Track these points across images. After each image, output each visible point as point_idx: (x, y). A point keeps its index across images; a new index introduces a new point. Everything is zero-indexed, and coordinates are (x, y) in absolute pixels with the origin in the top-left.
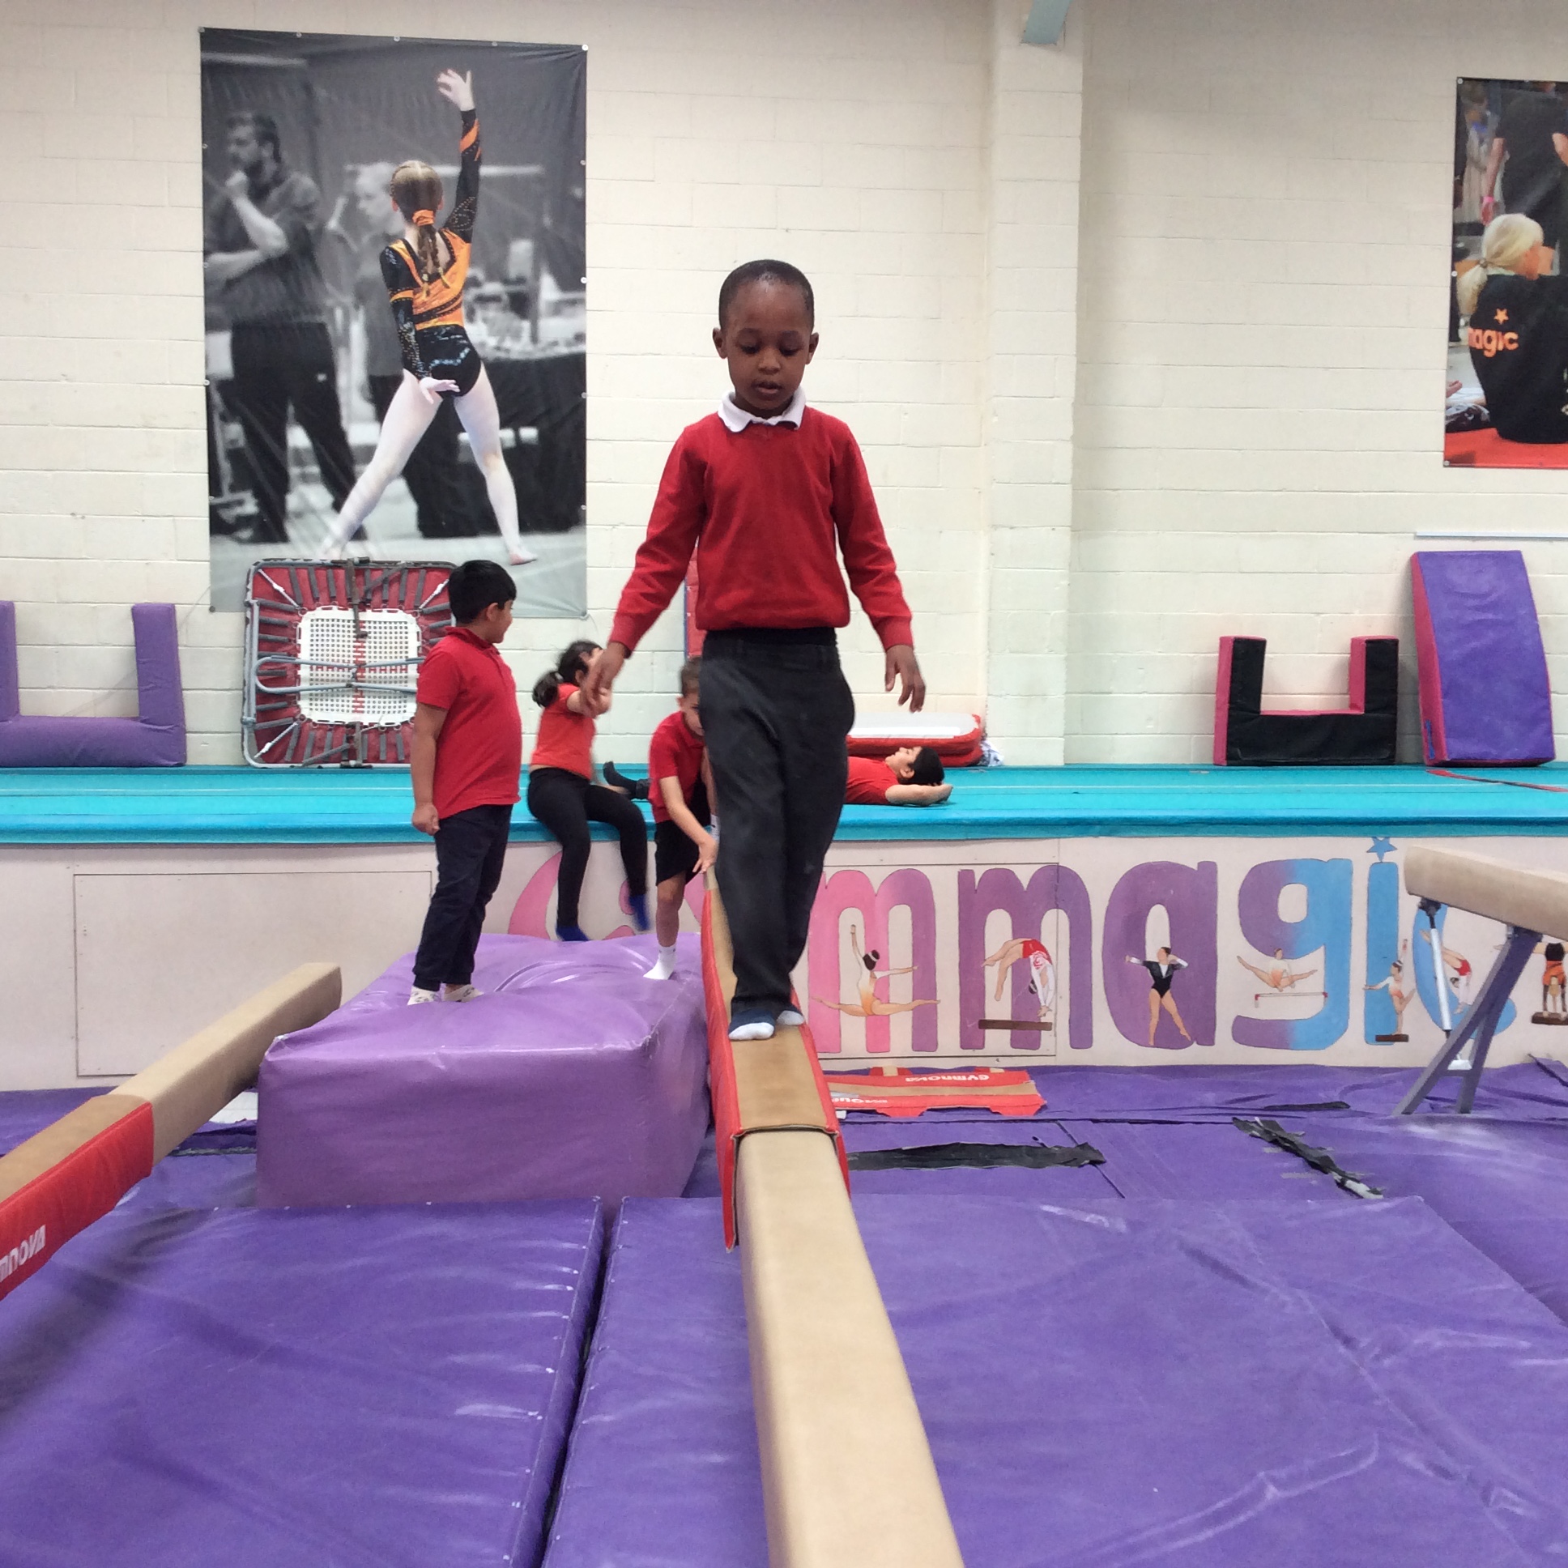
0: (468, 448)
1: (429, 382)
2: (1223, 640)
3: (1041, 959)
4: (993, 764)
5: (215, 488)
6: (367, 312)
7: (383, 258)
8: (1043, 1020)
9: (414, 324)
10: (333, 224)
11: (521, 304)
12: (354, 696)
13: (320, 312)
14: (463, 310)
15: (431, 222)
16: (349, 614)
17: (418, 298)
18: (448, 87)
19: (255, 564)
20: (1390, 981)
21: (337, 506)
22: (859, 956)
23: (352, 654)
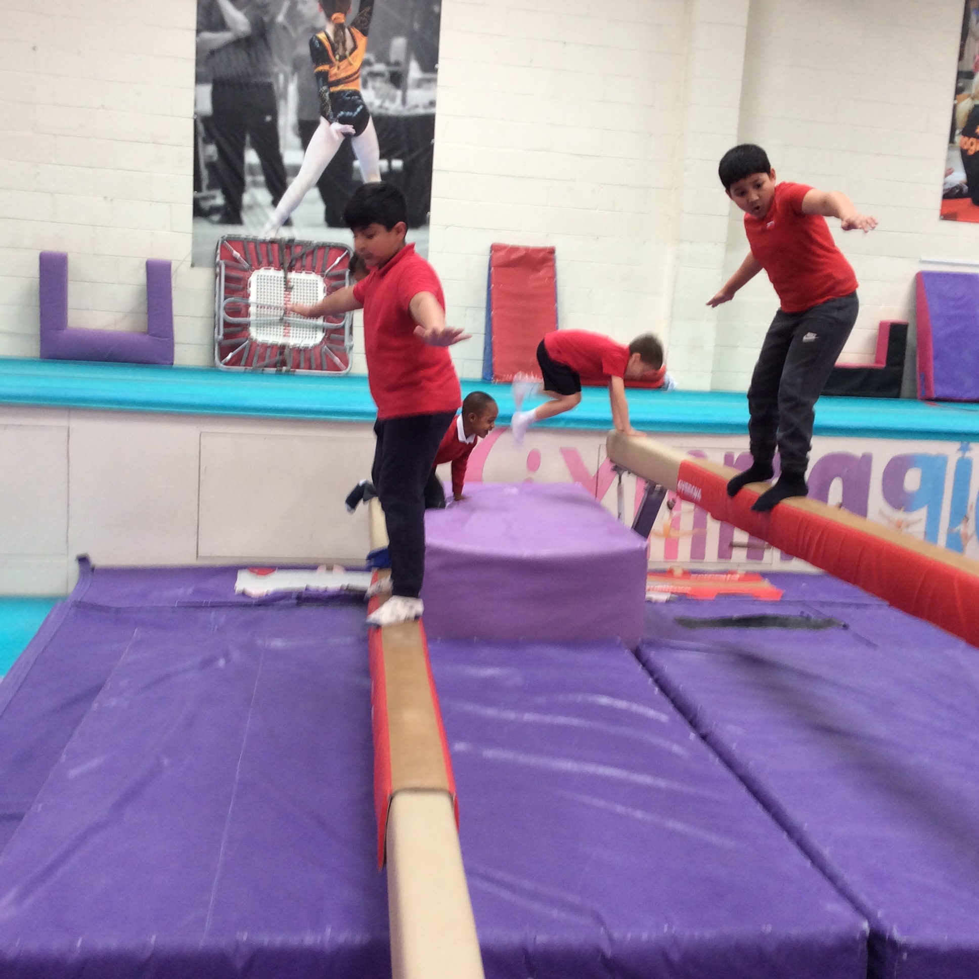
0: (358, 171)
1: (336, 126)
4: (670, 389)
5: (197, 186)
6: (299, 78)
7: (312, 43)
9: (329, 87)
10: (280, 18)
11: (397, 79)
12: (284, 326)
13: (269, 75)
14: (360, 81)
15: (343, 21)
16: (281, 274)
17: (333, 70)
19: (222, 237)
20: (961, 528)
21: (275, 203)
23: (282, 299)
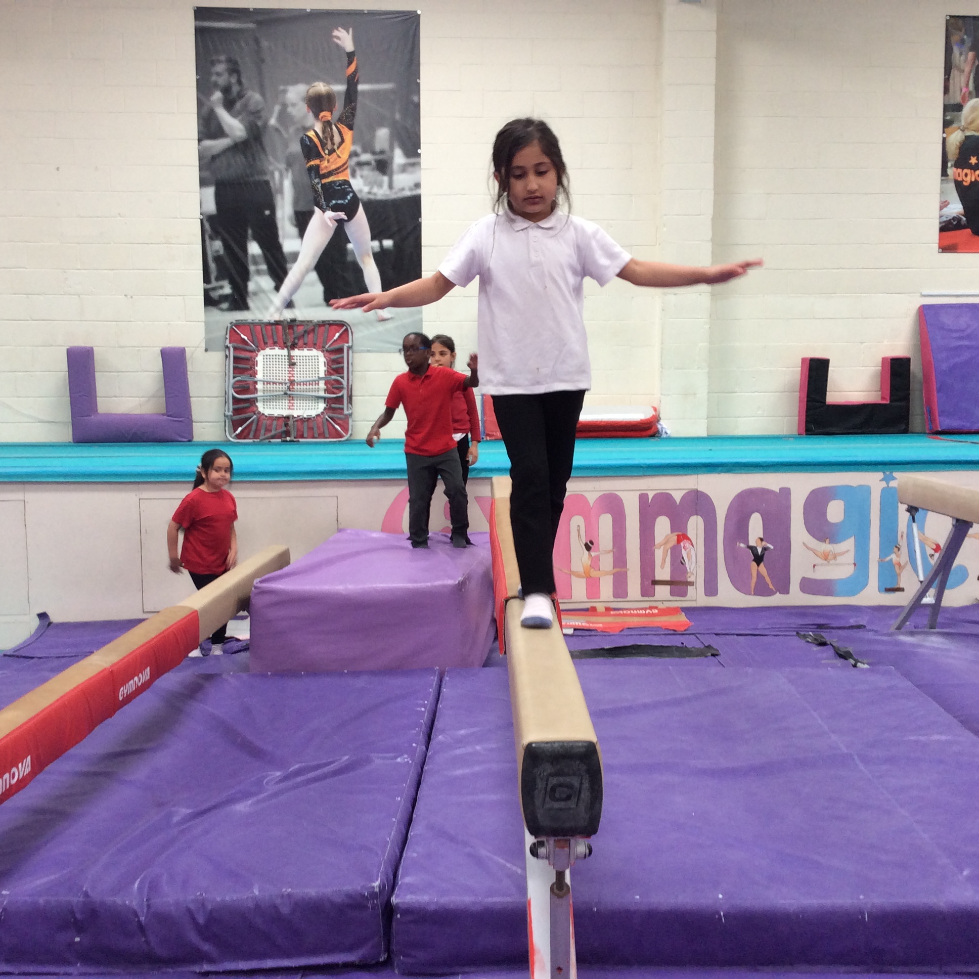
0: (353, 253)
1: (330, 214)
2: (803, 360)
3: (687, 545)
4: (664, 436)
5: (207, 279)
6: (293, 173)
7: (302, 141)
8: (689, 580)
9: (321, 179)
10: (273, 121)
11: (383, 166)
12: (288, 400)
13: (265, 174)
14: (349, 171)
15: (330, 119)
16: (285, 352)
17: (324, 163)
18: (338, 38)
19: (231, 323)
20: (893, 556)
21: (277, 288)
22: (581, 543)
23: (287, 375)
